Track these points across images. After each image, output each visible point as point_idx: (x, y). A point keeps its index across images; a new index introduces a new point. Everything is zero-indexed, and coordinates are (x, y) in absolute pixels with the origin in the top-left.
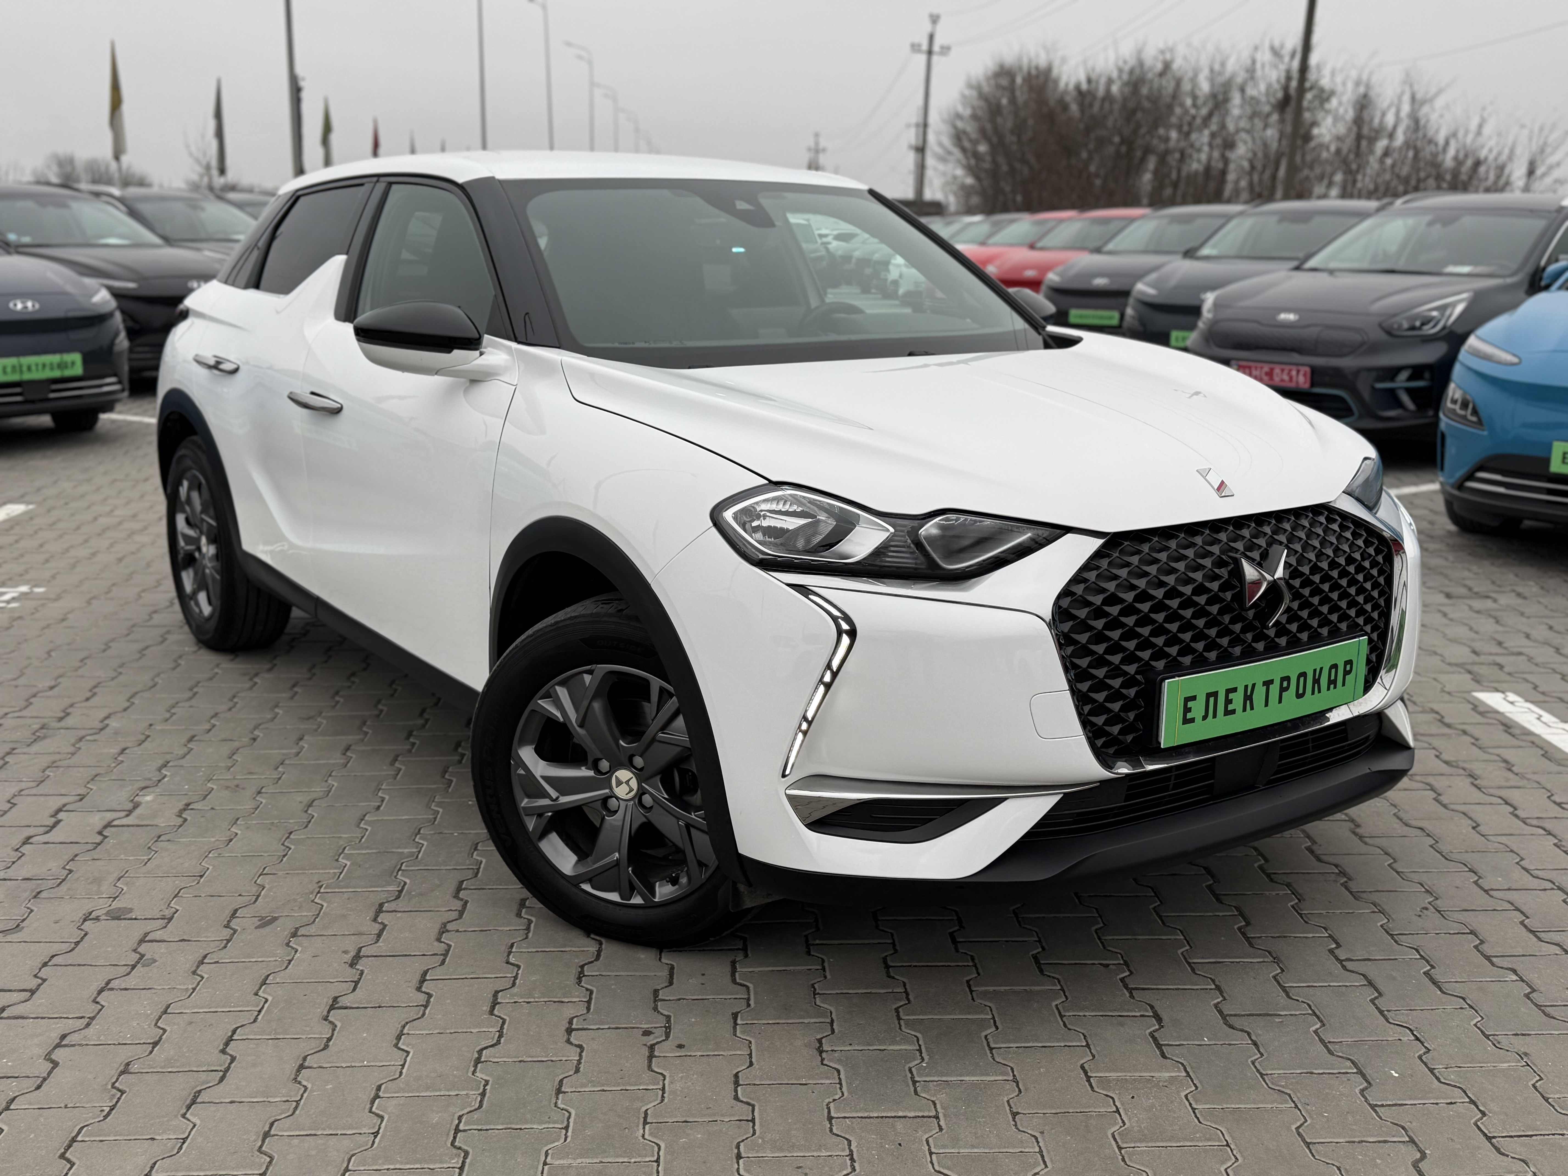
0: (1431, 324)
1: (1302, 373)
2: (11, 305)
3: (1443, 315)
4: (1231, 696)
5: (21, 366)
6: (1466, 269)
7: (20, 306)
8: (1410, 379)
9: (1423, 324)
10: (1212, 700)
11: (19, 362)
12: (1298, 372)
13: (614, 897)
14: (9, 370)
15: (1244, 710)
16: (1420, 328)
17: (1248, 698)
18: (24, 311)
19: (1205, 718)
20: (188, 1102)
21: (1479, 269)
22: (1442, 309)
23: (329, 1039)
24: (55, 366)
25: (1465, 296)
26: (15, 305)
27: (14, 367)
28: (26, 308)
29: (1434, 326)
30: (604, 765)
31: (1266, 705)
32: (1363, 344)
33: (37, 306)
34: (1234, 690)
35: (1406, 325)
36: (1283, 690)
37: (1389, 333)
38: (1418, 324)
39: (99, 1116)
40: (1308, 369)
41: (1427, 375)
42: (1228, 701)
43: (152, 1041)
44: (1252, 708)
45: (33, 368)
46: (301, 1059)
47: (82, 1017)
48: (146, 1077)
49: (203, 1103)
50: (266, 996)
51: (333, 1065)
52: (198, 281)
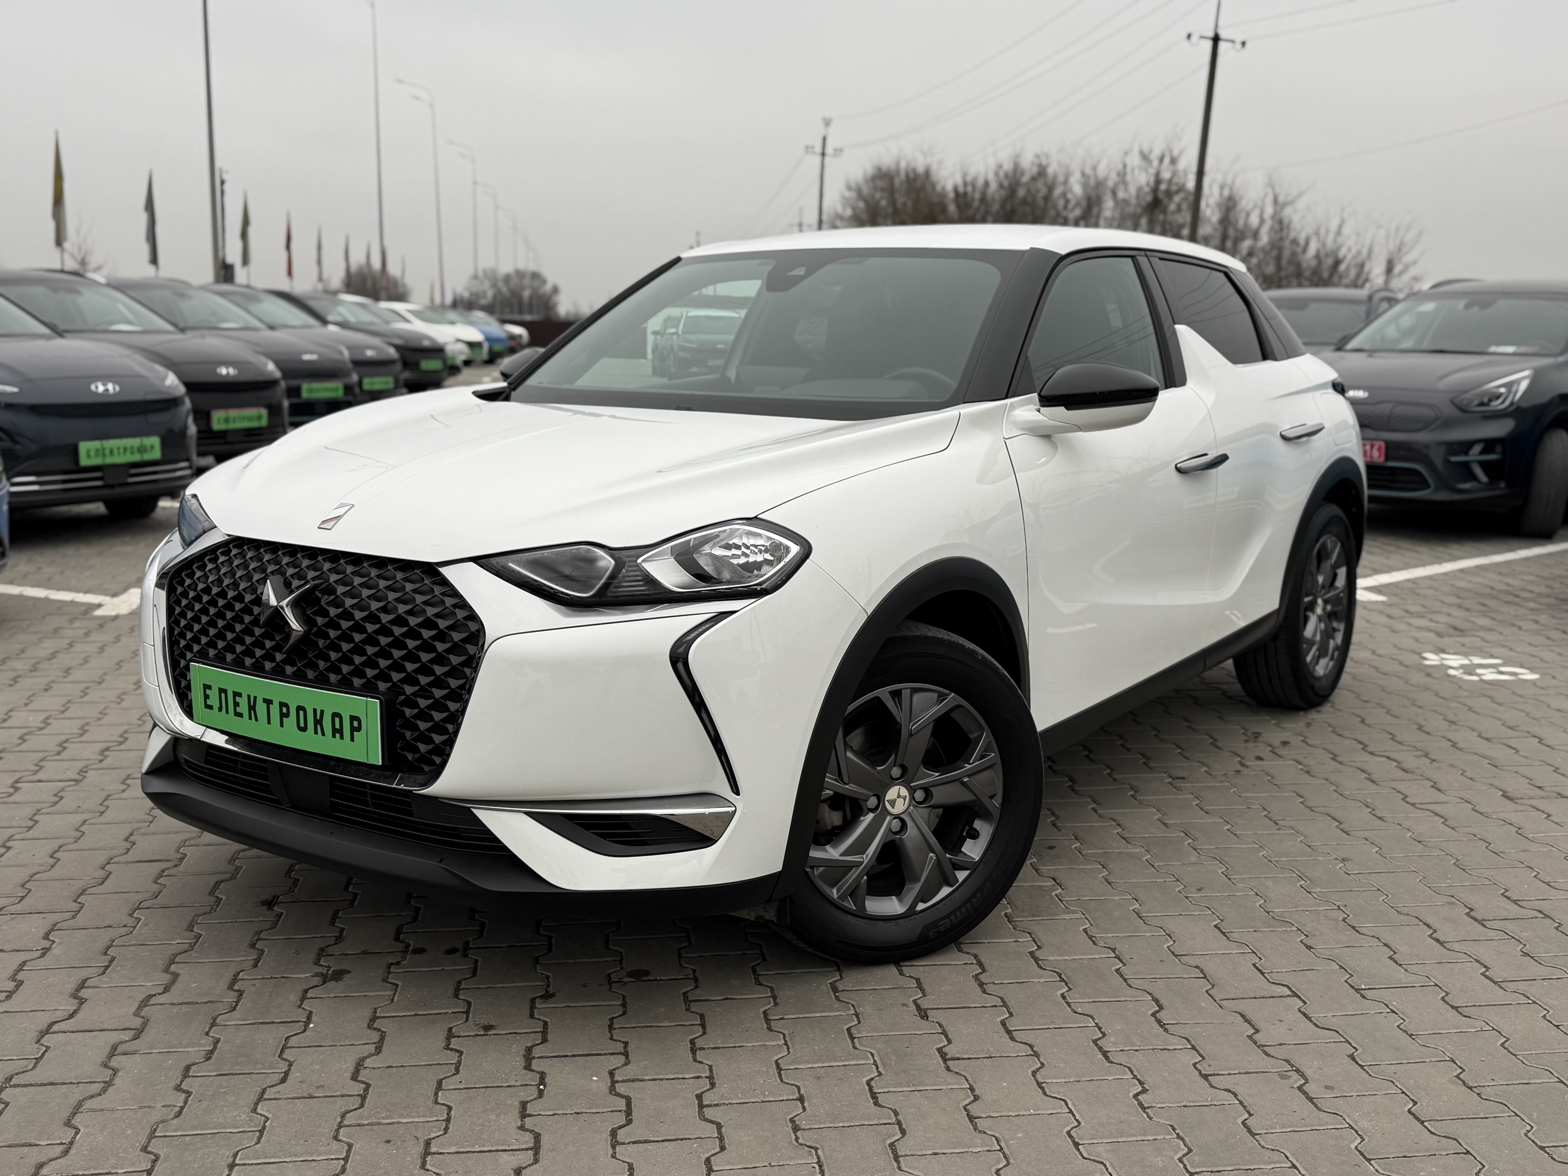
0: (1500, 401)
1: (1376, 447)
2: (93, 387)
3: (1509, 392)
5: (104, 449)
6: (1510, 349)
7: (101, 389)
8: (1483, 452)
9: (1490, 400)
11: (102, 445)
12: (1372, 446)
14: (92, 453)
16: (1487, 404)
18: (106, 393)
20: (891, 1155)
21: (1522, 349)
22: (1509, 385)
23: (972, 1089)
24: (135, 450)
25: (1527, 373)
26: (97, 387)
27: (97, 450)
28: (107, 390)
29: (1503, 402)
32: (1436, 419)
33: (118, 388)
35: (1476, 402)
37: (1462, 409)
38: (1486, 400)
40: (1383, 444)
41: (1499, 449)
43: (794, 1098)
45: (115, 451)
46: (963, 1110)
47: (698, 1077)
48: (825, 1132)
49: (906, 1155)
50: (868, 1049)
51: (1002, 1114)
52: (227, 368)
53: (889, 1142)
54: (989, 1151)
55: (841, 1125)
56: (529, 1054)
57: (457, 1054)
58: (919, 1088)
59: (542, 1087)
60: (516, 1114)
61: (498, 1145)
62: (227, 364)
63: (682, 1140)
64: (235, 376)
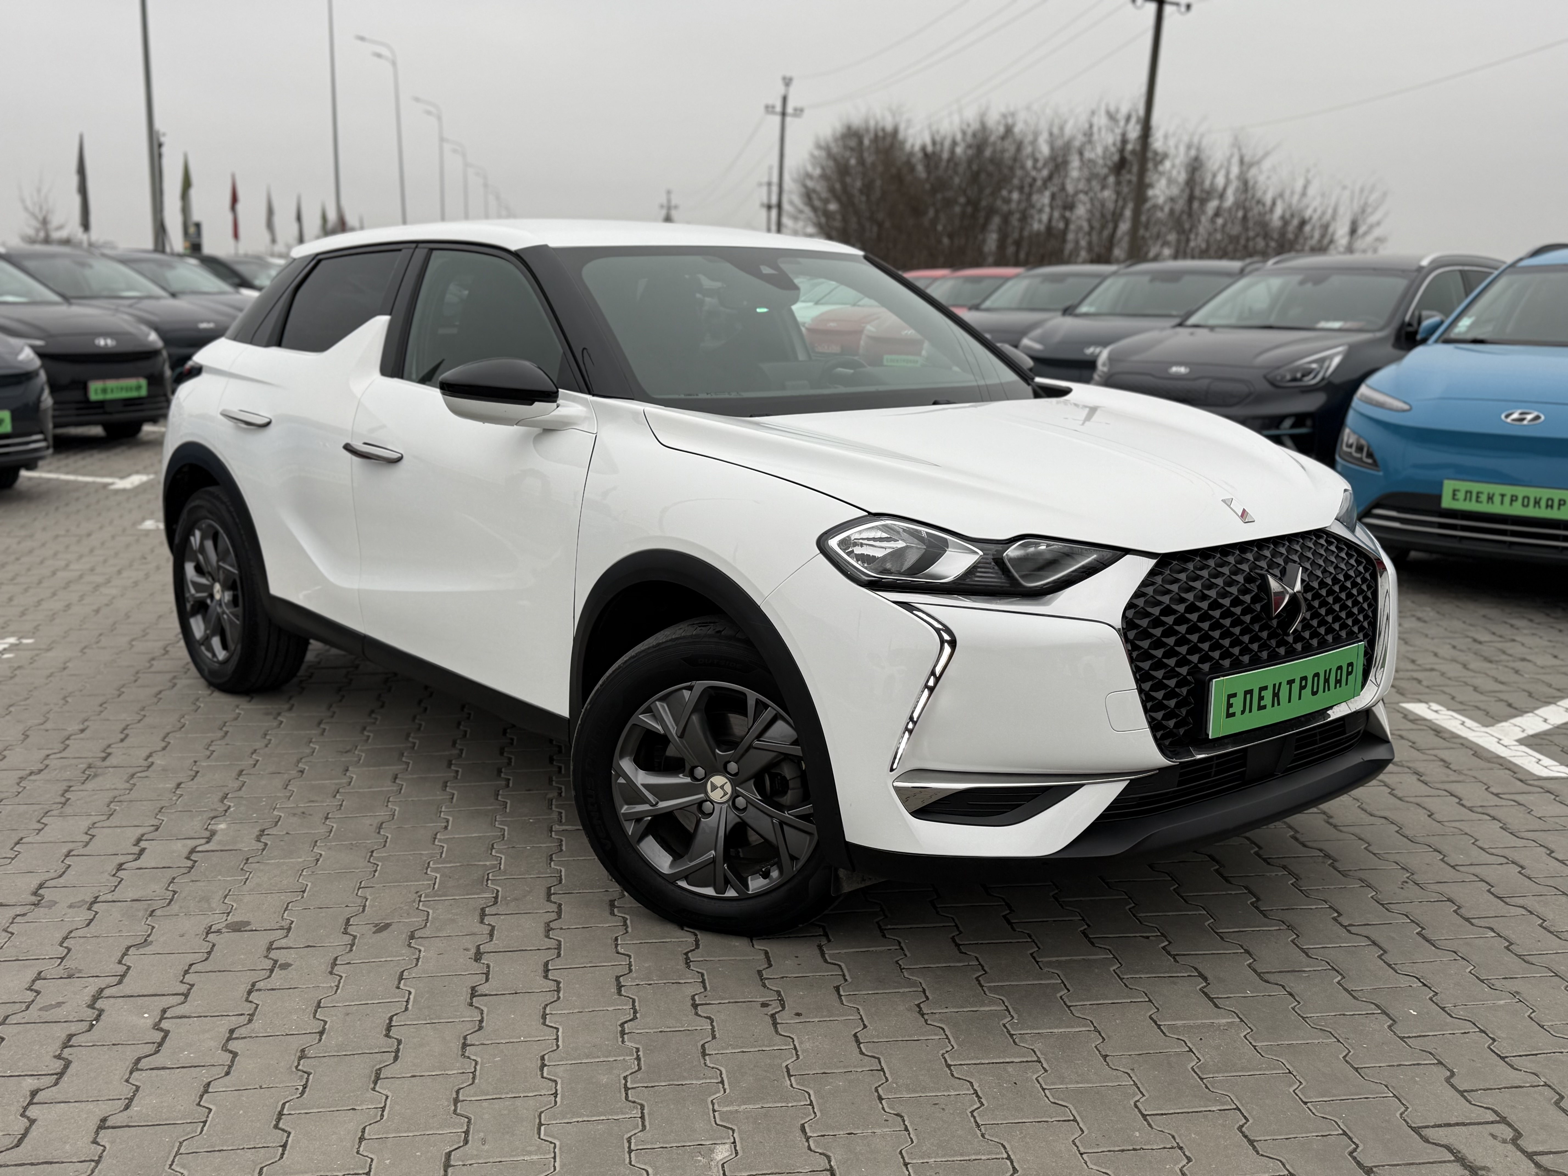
0: (1311, 376)
3: (1321, 367)
4: (1263, 693)
6: (1337, 325)
8: (1293, 426)
9: (1303, 376)
10: (1248, 696)
13: (710, 891)
15: (1273, 706)
16: (1300, 380)
17: (1276, 695)
19: (1243, 712)
20: (373, 1078)
21: (1349, 325)
22: (1321, 361)
23: (481, 1021)
25: (1340, 349)
29: (1314, 377)
30: (700, 772)
31: (1289, 701)
32: (1249, 394)
34: (1265, 688)
35: (1288, 377)
36: (1302, 688)
37: (1273, 384)
38: (1299, 375)
39: (296, 1093)
41: (1309, 422)
42: (1261, 698)
43: (317, 1031)
44: (1279, 704)
46: (461, 1038)
47: (242, 1015)
48: (325, 1060)
49: (387, 1078)
50: (408, 989)
51: (493, 1042)
52: (105, 339)
53: (378, 1067)
54: (463, 1073)
55: (344, 1053)
56: (100, 995)
57: (35, 994)
58: (434, 1021)
59: (94, 1022)
60: (58, 1044)
61: (28, 1071)
62: (105, 334)
63: (195, 1067)
64: (113, 347)
